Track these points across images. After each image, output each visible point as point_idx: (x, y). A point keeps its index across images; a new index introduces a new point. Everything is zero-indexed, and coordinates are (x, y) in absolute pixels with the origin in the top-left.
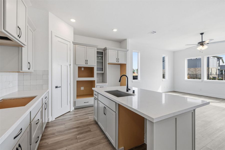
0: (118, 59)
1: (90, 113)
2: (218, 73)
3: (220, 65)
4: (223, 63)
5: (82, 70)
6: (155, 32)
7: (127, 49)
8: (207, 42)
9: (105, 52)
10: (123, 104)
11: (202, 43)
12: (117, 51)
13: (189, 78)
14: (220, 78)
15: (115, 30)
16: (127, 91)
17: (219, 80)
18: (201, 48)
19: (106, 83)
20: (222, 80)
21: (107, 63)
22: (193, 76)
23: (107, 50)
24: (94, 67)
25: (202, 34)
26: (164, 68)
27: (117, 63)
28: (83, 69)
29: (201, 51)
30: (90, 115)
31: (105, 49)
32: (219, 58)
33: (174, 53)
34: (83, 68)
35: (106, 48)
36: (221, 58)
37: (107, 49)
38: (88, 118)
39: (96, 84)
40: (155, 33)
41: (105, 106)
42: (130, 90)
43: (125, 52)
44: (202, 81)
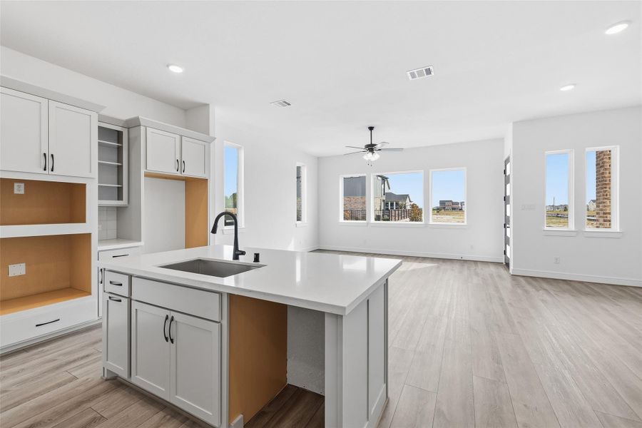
0: (180, 163)
1: (75, 361)
2: (382, 208)
3: (386, 192)
4: (389, 188)
5: (16, 192)
6: (289, 104)
7: (208, 134)
8: (378, 147)
9: (132, 135)
10: (250, 291)
11: (371, 148)
12: (178, 137)
13: (345, 218)
14: (386, 217)
15: (175, 69)
16: (236, 257)
17: (384, 220)
18: (369, 156)
19: (139, 240)
20: (388, 220)
21: (143, 171)
22: (352, 215)
23: (142, 128)
24: (85, 185)
25: (371, 128)
26: (299, 195)
27: (178, 174)
28: (19, 190)
29: (370, 164)
30: (81, 366)
31: (133, 124)
32: (384, 179)
33: (319, 160)
34: (23, 185)
35: (137, 119)
36: (387, 178)
37: (140, 125)
38: (75, 378)
39: (95, 246)
40: (288, 106)
41: (171, 314)
42: (243, 253)
43: (205, 143)
44: (368, 224)
